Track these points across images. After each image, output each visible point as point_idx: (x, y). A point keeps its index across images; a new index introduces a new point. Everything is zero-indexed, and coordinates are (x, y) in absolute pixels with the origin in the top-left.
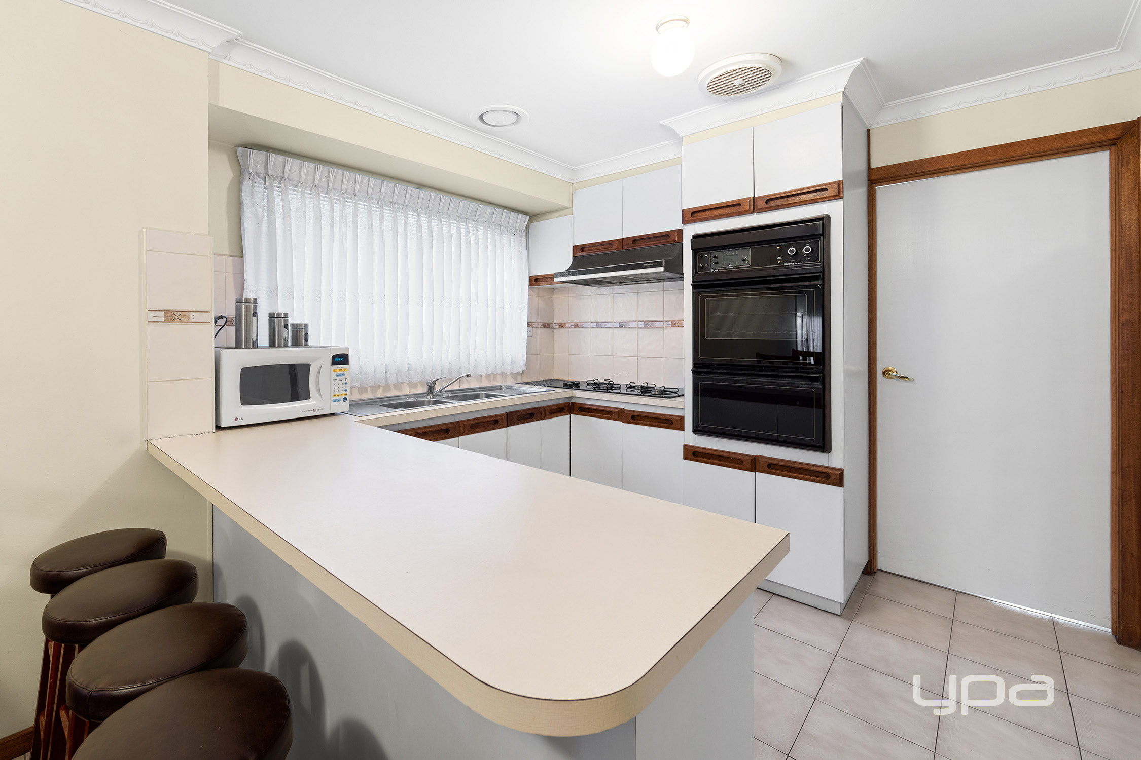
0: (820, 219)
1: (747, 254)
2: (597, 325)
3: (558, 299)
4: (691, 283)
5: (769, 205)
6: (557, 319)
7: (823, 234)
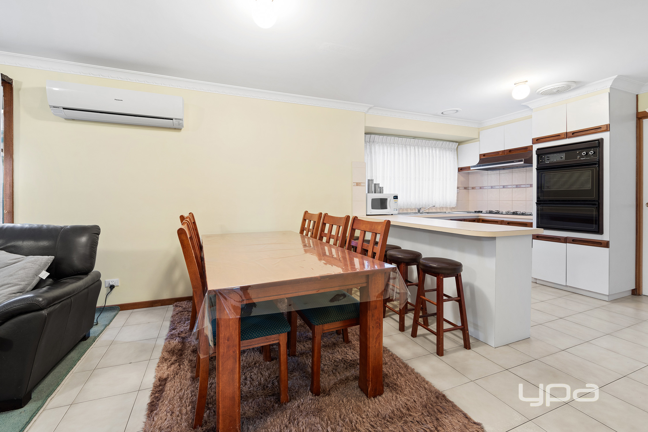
0: (598, 140)
1: (563, 155)
2: (491, 187)
3: (471, 177)
4: (536, 168)
5: (574, 135)
6: (471, 185)
7: (599, 146)
